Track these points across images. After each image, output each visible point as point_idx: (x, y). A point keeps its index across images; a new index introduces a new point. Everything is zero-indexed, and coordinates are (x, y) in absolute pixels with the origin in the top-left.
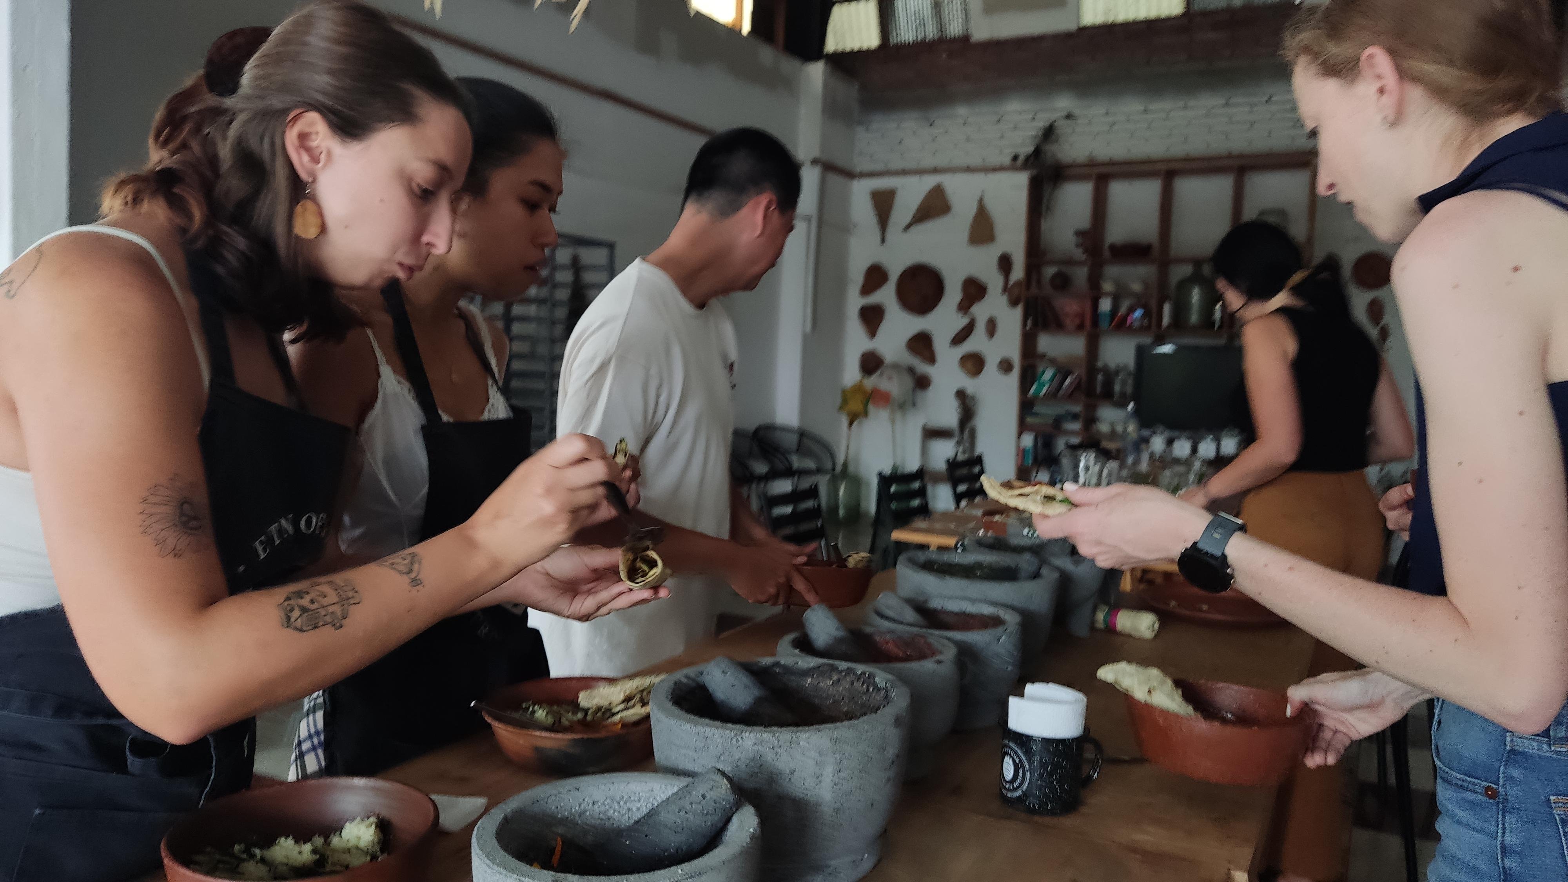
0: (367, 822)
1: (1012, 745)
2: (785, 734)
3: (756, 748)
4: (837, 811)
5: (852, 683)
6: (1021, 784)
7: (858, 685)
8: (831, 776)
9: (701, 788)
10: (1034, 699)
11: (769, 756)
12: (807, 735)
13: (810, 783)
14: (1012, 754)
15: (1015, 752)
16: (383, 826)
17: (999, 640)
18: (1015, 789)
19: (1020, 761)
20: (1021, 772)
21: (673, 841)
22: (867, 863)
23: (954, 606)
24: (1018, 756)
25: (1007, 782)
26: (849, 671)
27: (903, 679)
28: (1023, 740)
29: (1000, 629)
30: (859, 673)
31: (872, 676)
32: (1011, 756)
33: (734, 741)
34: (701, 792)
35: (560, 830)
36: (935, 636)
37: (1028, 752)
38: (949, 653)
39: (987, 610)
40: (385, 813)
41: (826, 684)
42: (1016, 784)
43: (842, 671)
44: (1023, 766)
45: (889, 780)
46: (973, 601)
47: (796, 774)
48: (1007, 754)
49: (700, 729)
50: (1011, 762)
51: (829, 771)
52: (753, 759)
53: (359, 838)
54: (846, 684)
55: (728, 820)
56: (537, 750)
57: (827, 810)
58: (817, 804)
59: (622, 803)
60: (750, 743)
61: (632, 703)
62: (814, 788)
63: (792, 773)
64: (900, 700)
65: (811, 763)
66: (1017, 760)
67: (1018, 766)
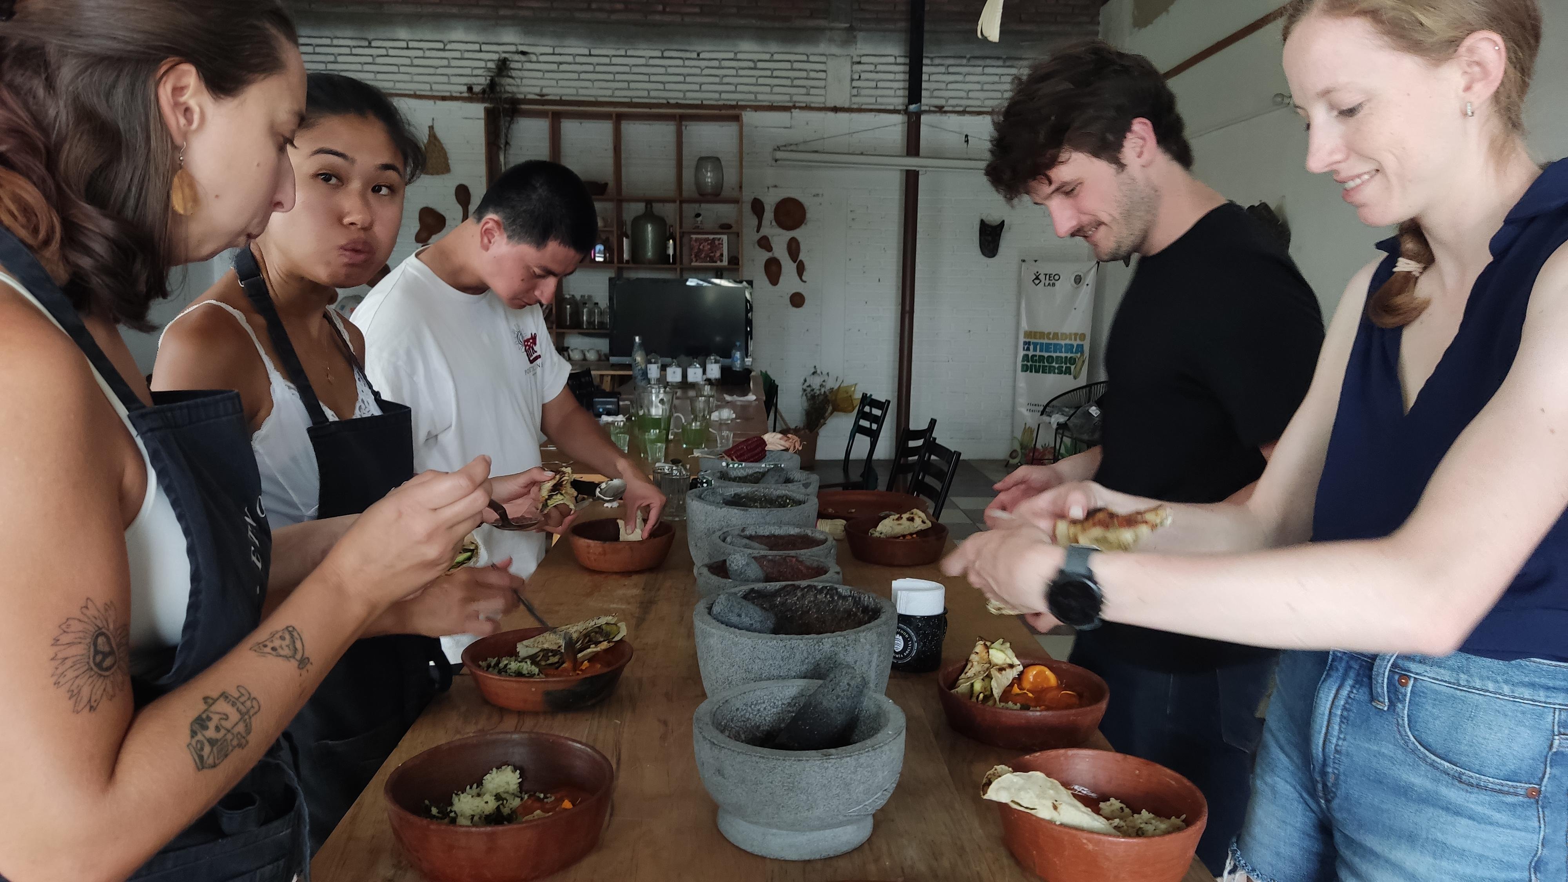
1: (903, 625)
6: (910, 652)
10: (906, 590)
11: (841, 654)
15: (904, 631)
18: (905, 657)
19: (910, 637)
20: (910, 643)
24: (907, 633)
25: (899, 653)
28: (907, 619)
32: (900, 634)
34: (846, 682)
37: (914, 628)
44: (911, 640)
48: (896, 633)
50: (901, 638)
52: (830, 658)
53: (509, 784)
56: (547, 694)
65: (867, 653)
66: (907, 636)
67: (905, 641)
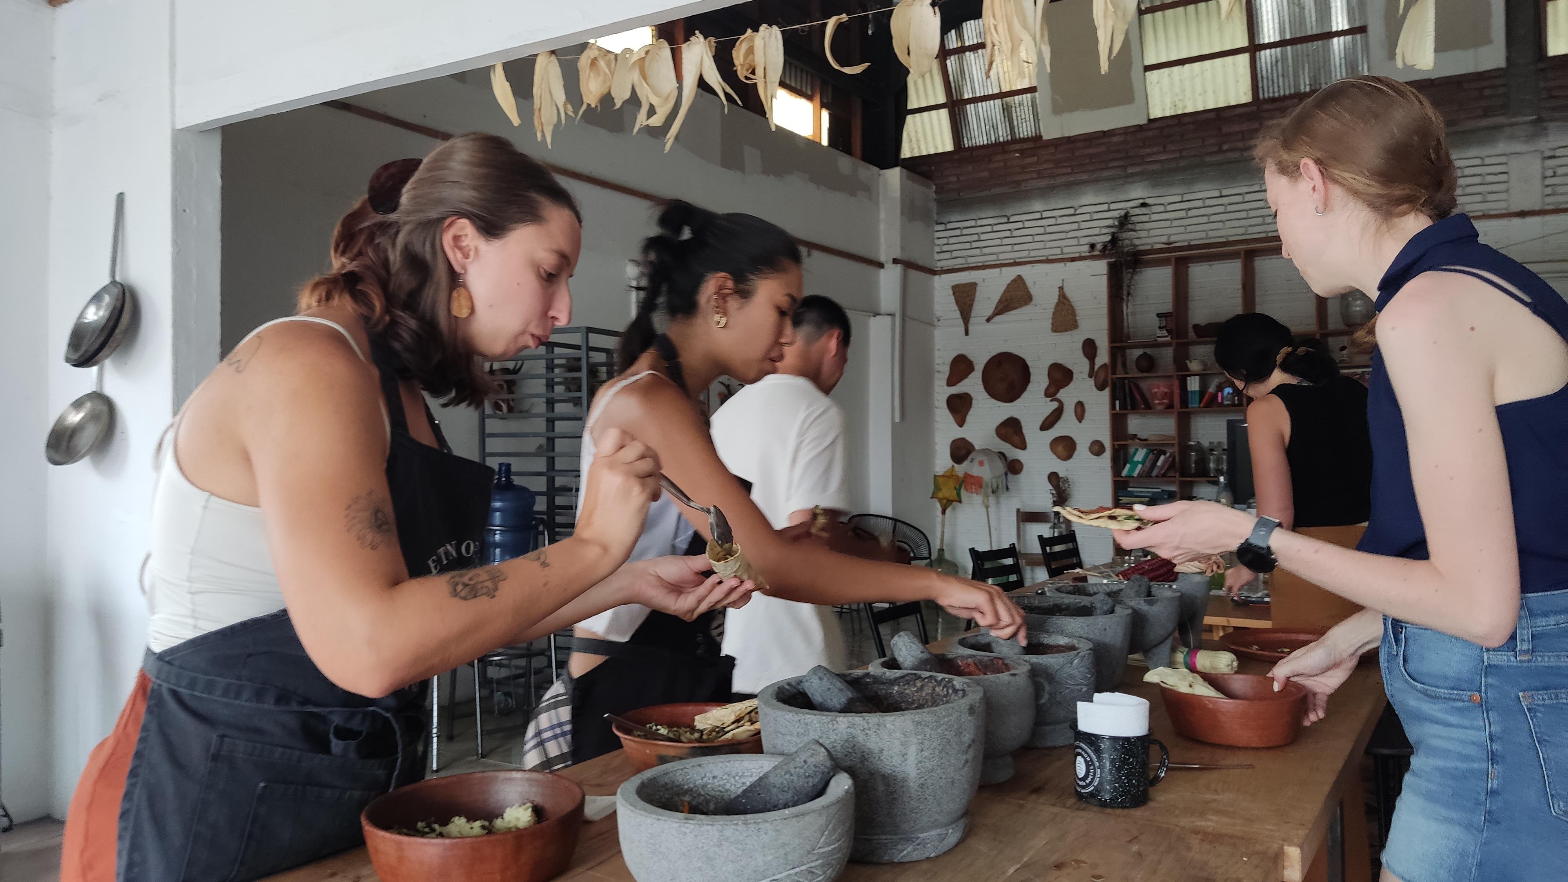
0: (524, 807)
1: (1082, 745)
2: (874, 718)
3: (849, 730)
4: (922, 786)
5: (934, 688)
6: (1093, 780)
7: (939, 689)
8: (915, 754)
10: (1101, 706)
11: (861, 738)
12: (892, 718)
13: (897, 761)
14: (1083, 753)
15: (1086, 752)
16: (538, 811)
17: (1071, 663)
18: (1088, 786)
19: (1091, 760)
22: (953, 836)
24: (1089, 756)
25: (1081, 779)
26: (932, 678)
28: (1092, 740)
29: (1074, 654)
30: (940, 679)
31: (950, 681)
32: (1083, 756)
33: (830, 726)
34: (804, 758)
36: (1012, 659)
37: (1098, 751)
38: (1024, 669)
39: (1062, 640)
40: (539, 800)
41: (910, 690)
42: (1089, 779)
43: (924, 679)
44: (1093, 764)
45: (967, 761)
47: (885, 752)
48: (1079, 754)
49: (801, 717)
50: (1082, 760)
51: (913, 750)
53: (518, 819)
54: (928, 690)
55: (827, 782)
56: (662, 758)
57: (913, 785)
58: (905, 780)
59: (737, 778)
60: (844, 726)
62: (900, 764)
63: (881, 751)
64: (975, 696)
65: (897, 742)
66: (1088, 759)
67: (1088, 764)
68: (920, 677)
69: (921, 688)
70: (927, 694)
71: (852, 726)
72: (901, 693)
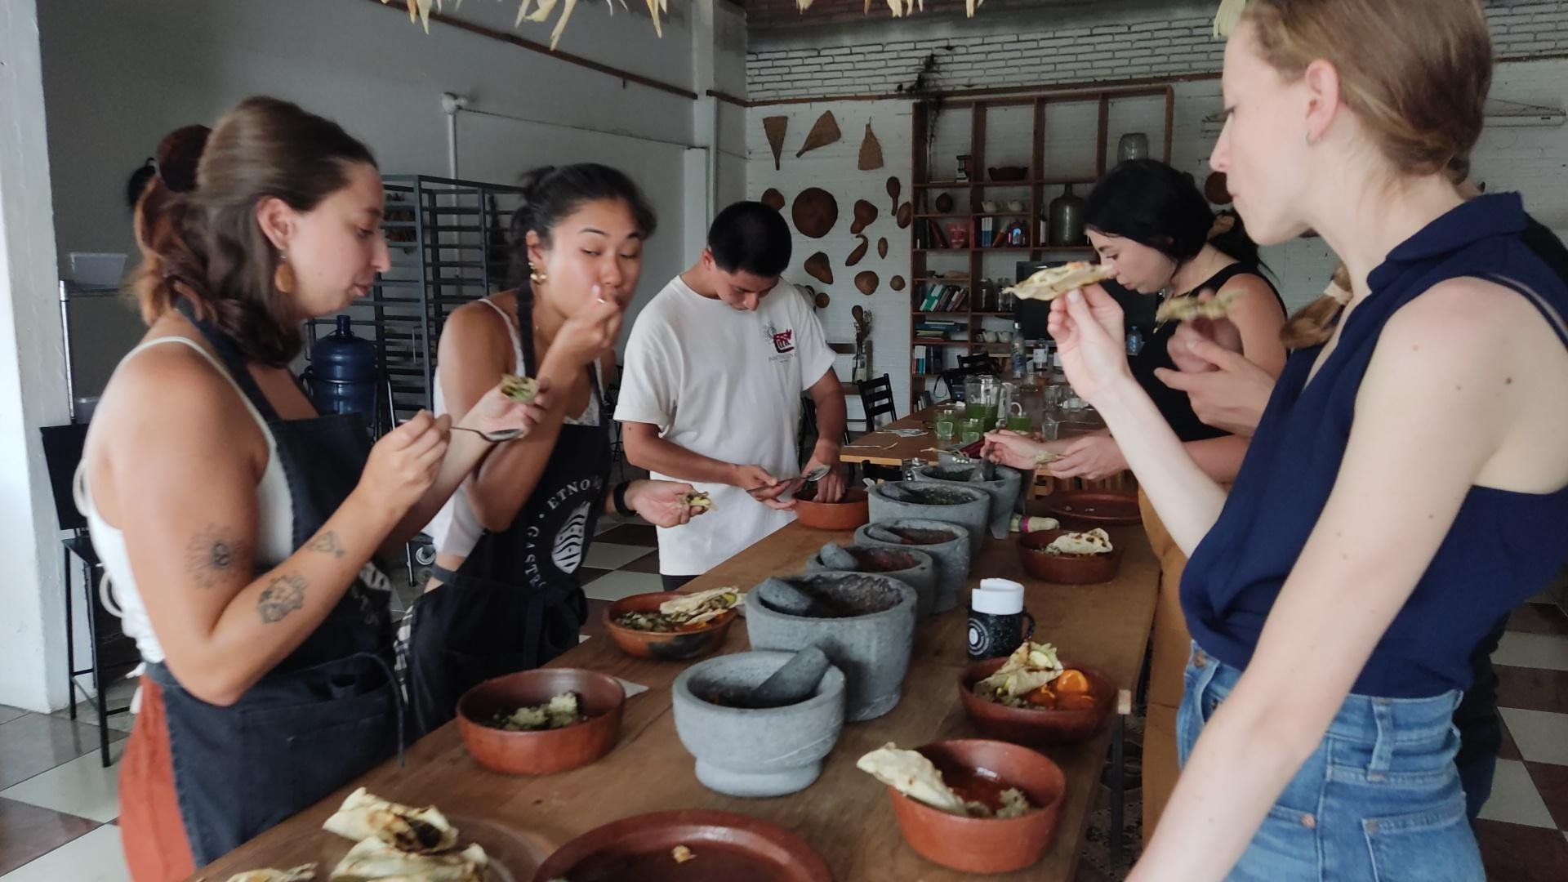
0: (568, 696)
1: (976, 621)
2: (847, 622)
3: (829, 631)
4: (879, 667)
5: (872, 586)
6: (982, 647)
7: (876, 588)
8: (876, 646)
9: (807, 657)
10: (988, 589)
11: (837, 637)
12: (859, 621)
13: (864, 652)
14: (976, 627)
15: (978, 626)
16: (579, 697)
17: (956, 549)
18: (978, 650)
19: (983, 632)
20: (982, 637)
21: (795, 689)
23: (918, 525)
24: (980, 628)
25: (973, 645)
26: (869, 579)
27: (908, 581)
28: (983, 617)
29: (956, 541)
30: (876, 579)
31: (885, 581)
32: (976, 629)
34: (805, 660)
35: (714, 689)
36: (914, 551)
37: (987, 625)
38: (928, 562)
39: (942, 527)
40: (578, 690)
41: (852, 588)
42: (979, 647)
43: (863, 579)
44: (984, 635)
45: (907, 647)
46: (932, 520)
47: (854, 646)
48: (972, 627)
50: (975, 632)
51: (874, 643)
52: (827, 639)
53: (565, 706)
54: (867, 588)
55: (822, 676)
56: (651, 644)
57: (873, 667)
58: (868, 664)
59: (747, 671)
60: (825, 629)
61: (702, 609)
62: (867, 655)
63: (852, 645)
64: (910, 597)
65: (863, 639)
66: (980, 631)
67: (980, 635)
68: (858, 578)
69: (862, 586)
70: (867, 591)
71: (831, 628)
72: (845, 591)
